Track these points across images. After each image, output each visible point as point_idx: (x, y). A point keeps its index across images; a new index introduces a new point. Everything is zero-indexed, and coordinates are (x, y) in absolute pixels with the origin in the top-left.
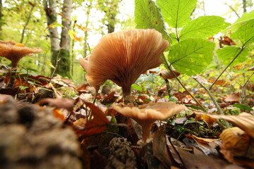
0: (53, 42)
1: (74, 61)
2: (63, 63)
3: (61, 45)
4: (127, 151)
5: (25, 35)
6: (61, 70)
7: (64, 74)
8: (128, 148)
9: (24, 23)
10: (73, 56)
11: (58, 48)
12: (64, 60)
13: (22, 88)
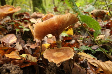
13: (17, 30)
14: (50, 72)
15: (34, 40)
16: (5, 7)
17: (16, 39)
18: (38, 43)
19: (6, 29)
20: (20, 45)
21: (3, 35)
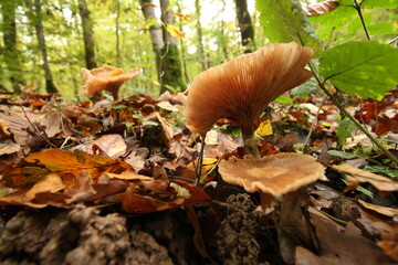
0: (153, 36)
1: (186, 57)
2: (171, 66)
3: (164, 39)
4: (242, 217)
5: (119, 32)
6: (170, 77)
7: (175, 83)
8: (244, 213)
9: (116, 15)
10: (183, 50)
11: (161, 45)
12: (172, 61)
13: (129, 125)
14: (238, 232)
15: (172, 151)
16: (102, 71)
17: (125, 147)
18: (182, 158)
19: (101, 123)
20: (139, 157)
21: (92, 137)
